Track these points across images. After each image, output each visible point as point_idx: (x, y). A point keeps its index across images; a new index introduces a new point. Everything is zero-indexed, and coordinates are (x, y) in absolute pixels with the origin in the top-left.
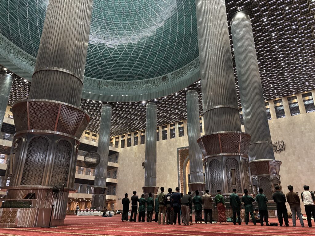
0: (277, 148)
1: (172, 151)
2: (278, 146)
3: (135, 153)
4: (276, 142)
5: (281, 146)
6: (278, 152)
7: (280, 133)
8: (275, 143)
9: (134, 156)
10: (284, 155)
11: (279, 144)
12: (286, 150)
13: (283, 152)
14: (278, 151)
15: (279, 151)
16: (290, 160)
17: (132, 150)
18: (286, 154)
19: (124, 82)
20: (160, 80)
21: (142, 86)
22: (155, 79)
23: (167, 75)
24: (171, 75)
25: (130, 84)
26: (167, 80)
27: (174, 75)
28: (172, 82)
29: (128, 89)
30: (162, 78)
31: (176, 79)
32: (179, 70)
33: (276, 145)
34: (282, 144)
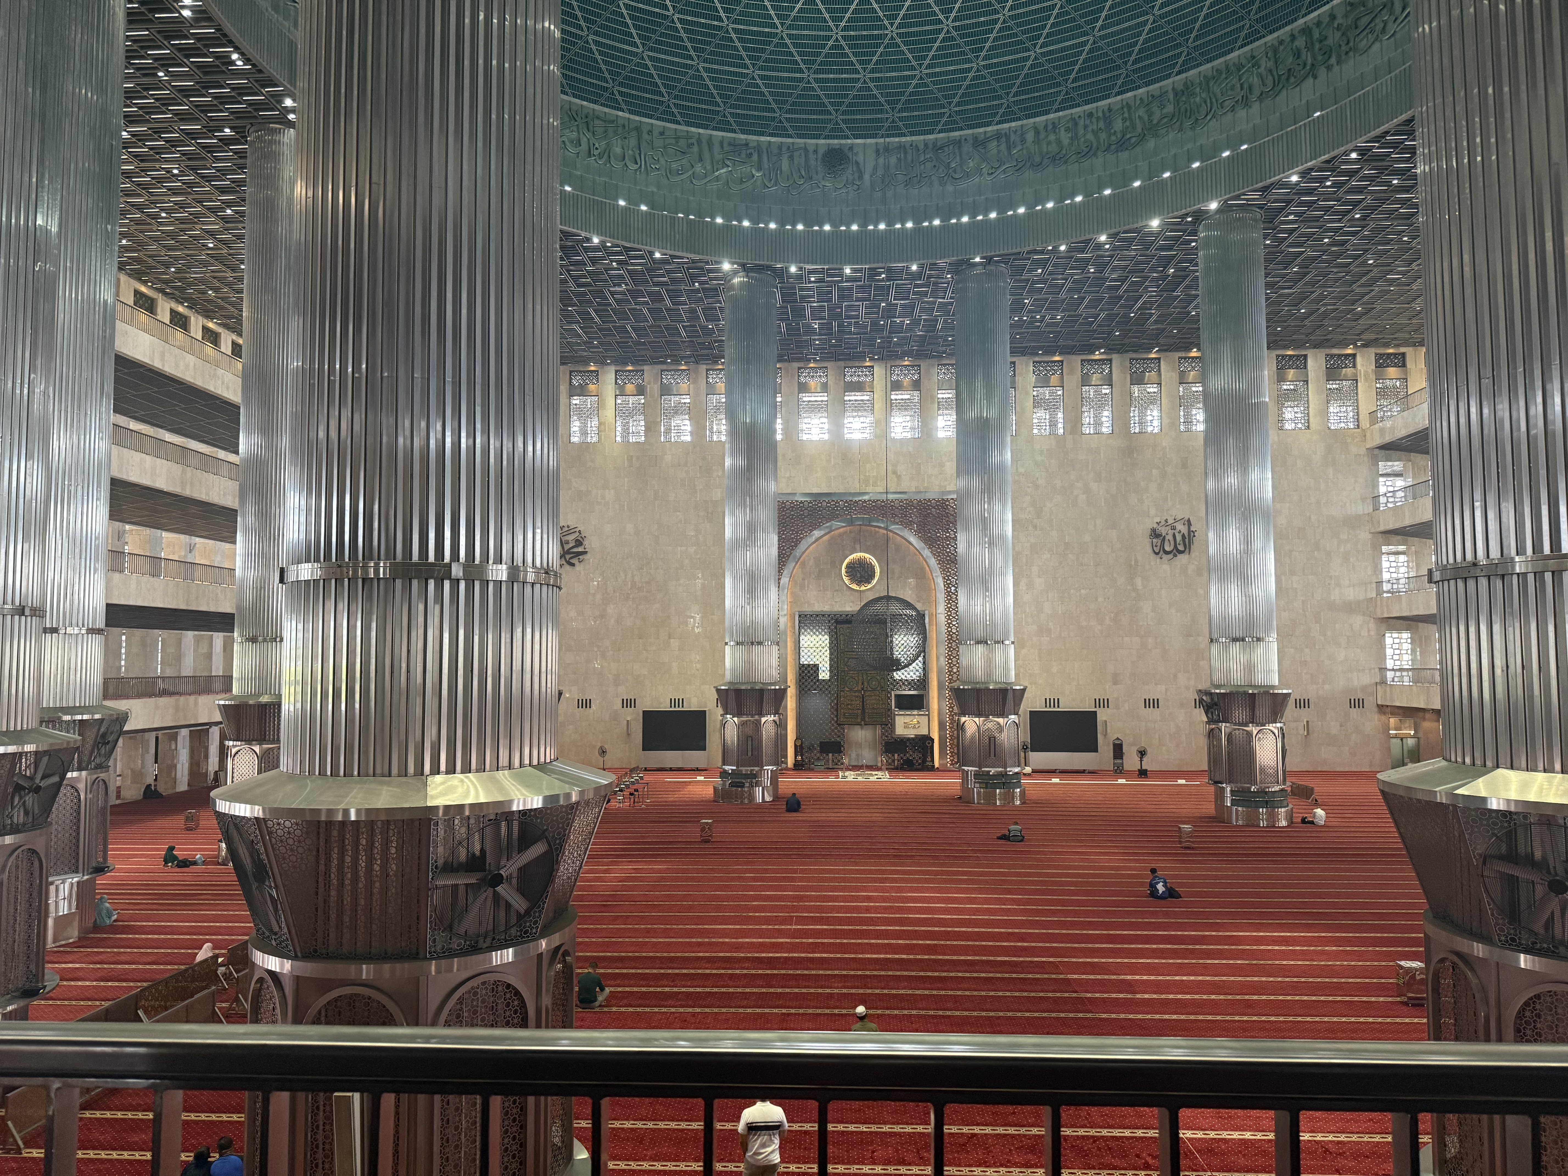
0: (1166, 543)
4: (1166, 521)
7: (1184, 488)
8: (1163, 523)
10: (1184, 568)
12: (1193, 554)
13: (1183, 558)
15: (1171, 556)
18: (1192, 568)
19: (612, 118)
20: (812, 163)
21: (709, 167)
22: (780, 146)
23: (851, 148)
24: (877, 151)
25: (645, 136)
26: (849, 173)
27: (893, 160)
28: (879, 194)
29: (636, 167)
30: (820, 156)
31: (907, 184)
32: (926, 145)
33: (1163, 531)
34: (1184, 529)
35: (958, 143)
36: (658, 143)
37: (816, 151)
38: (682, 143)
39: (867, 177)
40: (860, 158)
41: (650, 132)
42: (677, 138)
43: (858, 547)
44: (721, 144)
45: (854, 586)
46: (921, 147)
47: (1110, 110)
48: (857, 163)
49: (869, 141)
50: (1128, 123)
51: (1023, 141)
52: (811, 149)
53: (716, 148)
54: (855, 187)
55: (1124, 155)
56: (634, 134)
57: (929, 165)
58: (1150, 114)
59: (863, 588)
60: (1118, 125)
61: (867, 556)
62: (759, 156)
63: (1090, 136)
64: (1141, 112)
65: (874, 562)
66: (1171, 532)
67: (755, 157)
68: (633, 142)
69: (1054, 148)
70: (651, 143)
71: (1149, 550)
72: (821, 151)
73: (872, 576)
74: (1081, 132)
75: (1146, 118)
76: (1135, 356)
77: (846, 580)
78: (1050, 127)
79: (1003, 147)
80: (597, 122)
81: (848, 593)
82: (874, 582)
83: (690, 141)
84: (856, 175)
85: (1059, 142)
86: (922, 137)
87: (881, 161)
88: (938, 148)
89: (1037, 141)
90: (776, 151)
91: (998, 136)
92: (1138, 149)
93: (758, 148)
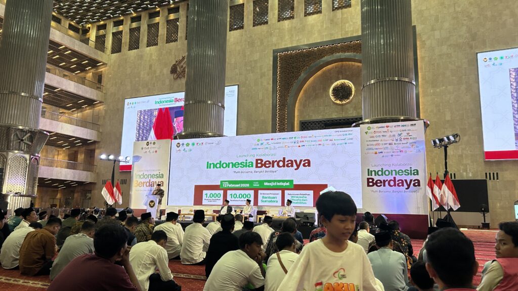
1: (256, 61)
3: (151, 66)
9: (148, 75)
17: (141, 57)
43: (341, 76)
45: (338, 102)
59: (344, 102)
61: (346, 81)
65: (351, 84)
73: (350, 94)
77: (332, 98)
81: (334, 106)
82: (351, 98)
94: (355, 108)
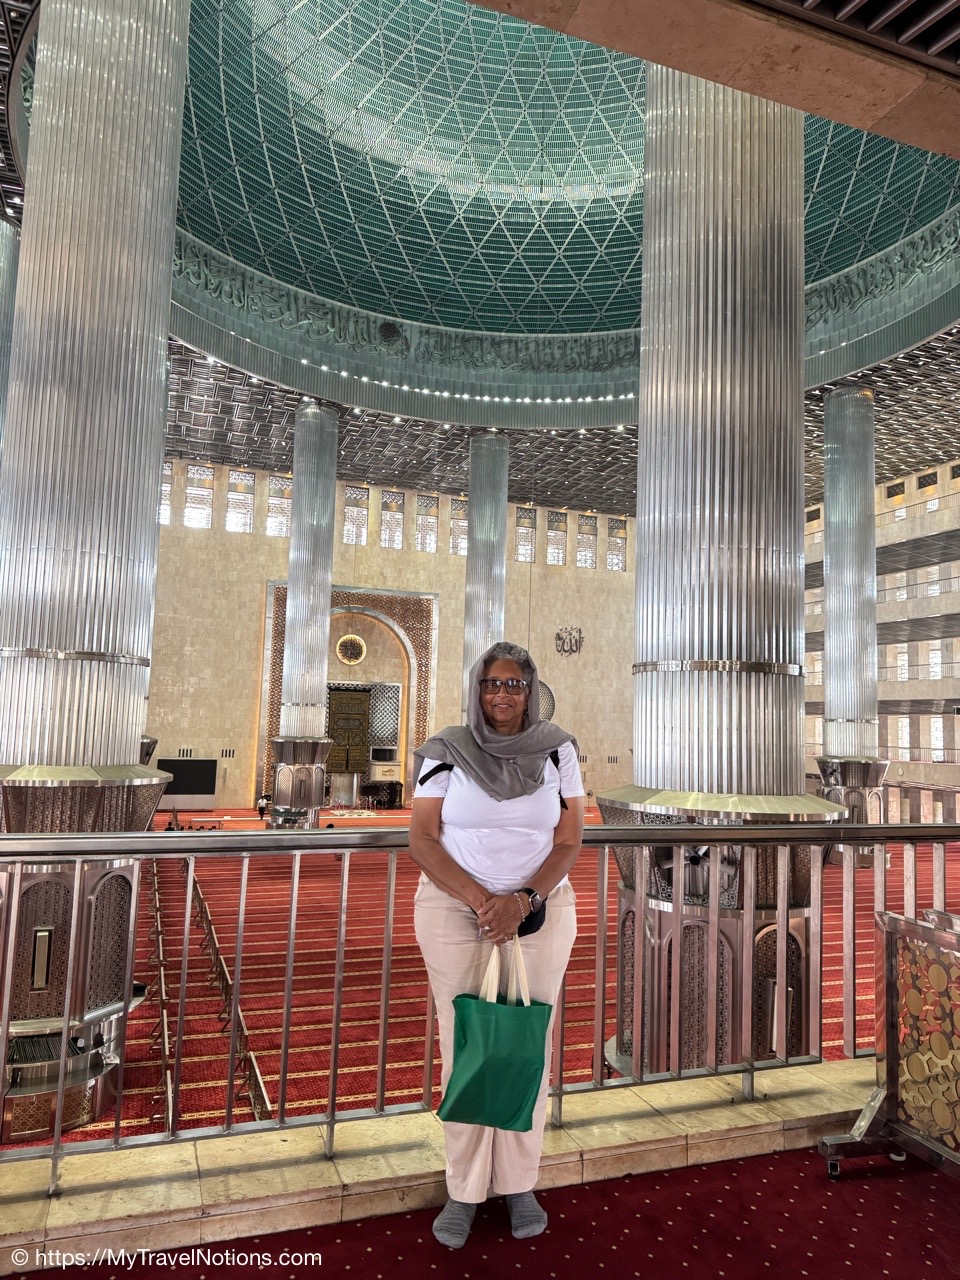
0: (566, 645)
2: (567, 640)
4: (566, 629)
5: (573, 641)
6: (566, 654)
7: (578, 607)
8: (564, 630)
10: (576, 663)
11: (571, 634)
12: (582, 653)
13: (575, 656)
14: (566, 651)
15: (568, 653)
16: (585, 680)
18: (580, 663)
19: (223, 261)
20: (372, 331)
21: (294, 316)
22: (349, 312)
23: (401, 326)
24: (421, 332)
25: (248, 282)
26: (399, 344)
27: (432, 342)
28: (422, 365)
29: (240, 305)
30: (378, 326)
31: (442, 362)
32: (457, 336)
33: (564, 635)
34: (577, 636)
35: (481, 340)
36: (257, 289)
37: (375, 322)
38: (275, 292)
39: (412, 350)
40: (408, 334)
41: (252, 279)
42: (272, 289)
43: (350, 630)
44: (305, 299)
45: (346, 661)
46: (454, 336)
47: (590, 340)
48: (406, 338)
49: (415, 323)
50: (602, 352)
51: (527, 349)
52: (372, 319)
53: (301, 302)
54: (404, 356)
55: (598, 374)
56: (240, 277)
57: (458, 351)
58: (618, 350)
59: (352, 663)
60: (595, 352)
61: (357, 637)
62: (333, 316)
63: (574, 355)
64: (611, 347)
65: (362, 643)
66: (569, 637)
67: (329, 316)
68: (239, 284)
69: (548, 358)
70: (252, 288)
71: (555, 649)
72: (379, 323)
73: (360, 654)
74: (569, 352)
75: (614, 352)
76: (551, 509)
77: (340, 656)
78: (547, 343)
79: (513, 349)
80: (213, 262)
81: (339, 666)
82: (361, 659)
83: (282, 293)
84: (404, 347)
85: (552, 354)
86: (454, 329)
87: (424, 340)
88: (465, 340)
89: (537, 350)
90: (345, 315)
91: (510, 341)
92: (608, 372)
93: (332, 310)
94: (365, 672)
